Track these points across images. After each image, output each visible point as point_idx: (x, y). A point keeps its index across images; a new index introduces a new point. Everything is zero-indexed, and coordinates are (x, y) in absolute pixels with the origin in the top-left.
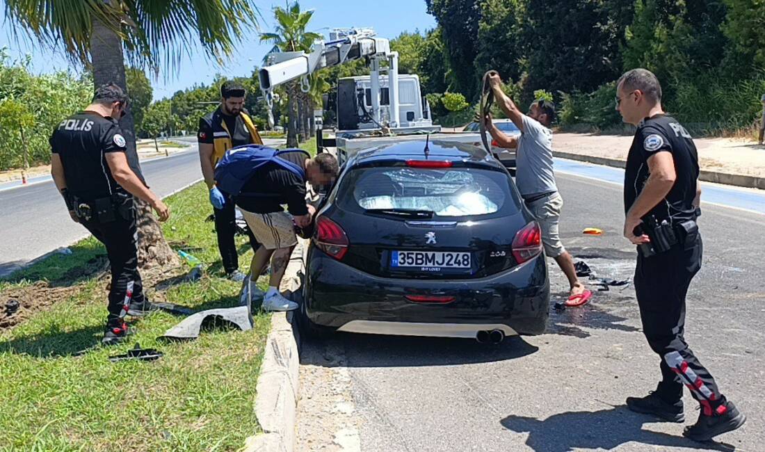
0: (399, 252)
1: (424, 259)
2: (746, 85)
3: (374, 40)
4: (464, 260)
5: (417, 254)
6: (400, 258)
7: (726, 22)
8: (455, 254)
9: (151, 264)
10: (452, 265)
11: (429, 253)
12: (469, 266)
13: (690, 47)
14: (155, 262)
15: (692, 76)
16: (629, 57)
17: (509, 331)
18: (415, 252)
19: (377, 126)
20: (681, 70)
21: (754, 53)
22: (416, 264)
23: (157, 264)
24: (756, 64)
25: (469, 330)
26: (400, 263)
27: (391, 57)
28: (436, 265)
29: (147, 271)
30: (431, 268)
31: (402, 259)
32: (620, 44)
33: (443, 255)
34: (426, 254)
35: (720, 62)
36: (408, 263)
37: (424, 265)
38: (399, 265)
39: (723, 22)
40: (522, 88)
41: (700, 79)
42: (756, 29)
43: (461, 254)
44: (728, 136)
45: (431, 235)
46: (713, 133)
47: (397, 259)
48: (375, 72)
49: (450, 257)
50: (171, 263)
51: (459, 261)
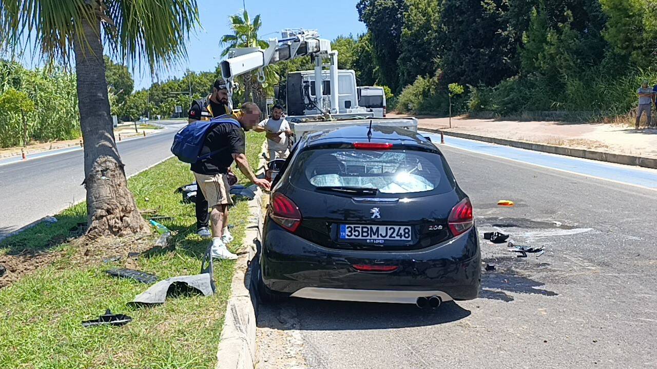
0: (347, 226)
1: (369, 232)
2: (623, 80)
3: (319, 40)
4: (405, 233)
5: (362, 228)
6: (347, 232)
7: (607, 29)
8: (397, 228)
9: (125, 232)
10: (394, 237)
11: (373, 226)
12: (410, 239)
13: (576, 49)
14: (128, 231)
15: (579, 73)
16: (525, 57)
17: (445, 297)
18: (361, 226)
19: (320, 112)
20: (569, 68)
21: (630, 54)
22: (362, 236)
23: (131, 232)
24: (631, 63)
25: (410, 297)
26: (348, 235)
27: (332, 55)
28: (380, 238)
29: (121, 239)
30: (376, 240)
31: (349, 232)
32: (518, 46)
33: (387, 228)
34: (371, 228)
35: (601, 62)
36: (355, 235)
37: (369, 237)
38: (347, 237)
39: (604, 29)
40: (437, 81)
41: (585, 75)
42: (631, 34)
43: (403, 228)
44: (609, 122)
45: (375, 211)
46: (596, 120)
47: (345, 232)
48: (319, 67)
49: (392, 230)
50: (143, 231)
51: (401, 234)
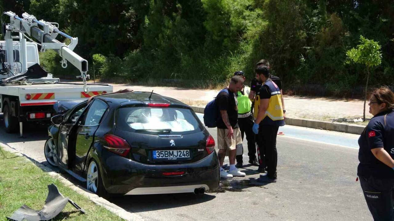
0: (157, 151)
1: (169, 154)
4: (187, 154)
5: (165, 152)
6: (157, 154)
8: (182, 151)
10: (181, 156)
12: (189, 157)
18: (164, 151)
22: (165, 157)
25: (190, 189)
26: (157, 156)
28: (175, 157)
30: (172, 158)
31: (158, 154)
33: (177, 151)
34: (169, 151)
36: (161, 156)
37: (169, 157)
38: (157, 158)
43: (185, 151)
45: (172, 141)
47: (156, 155)
49: (180, 152)
51: (185, 154)
